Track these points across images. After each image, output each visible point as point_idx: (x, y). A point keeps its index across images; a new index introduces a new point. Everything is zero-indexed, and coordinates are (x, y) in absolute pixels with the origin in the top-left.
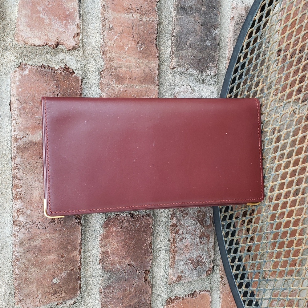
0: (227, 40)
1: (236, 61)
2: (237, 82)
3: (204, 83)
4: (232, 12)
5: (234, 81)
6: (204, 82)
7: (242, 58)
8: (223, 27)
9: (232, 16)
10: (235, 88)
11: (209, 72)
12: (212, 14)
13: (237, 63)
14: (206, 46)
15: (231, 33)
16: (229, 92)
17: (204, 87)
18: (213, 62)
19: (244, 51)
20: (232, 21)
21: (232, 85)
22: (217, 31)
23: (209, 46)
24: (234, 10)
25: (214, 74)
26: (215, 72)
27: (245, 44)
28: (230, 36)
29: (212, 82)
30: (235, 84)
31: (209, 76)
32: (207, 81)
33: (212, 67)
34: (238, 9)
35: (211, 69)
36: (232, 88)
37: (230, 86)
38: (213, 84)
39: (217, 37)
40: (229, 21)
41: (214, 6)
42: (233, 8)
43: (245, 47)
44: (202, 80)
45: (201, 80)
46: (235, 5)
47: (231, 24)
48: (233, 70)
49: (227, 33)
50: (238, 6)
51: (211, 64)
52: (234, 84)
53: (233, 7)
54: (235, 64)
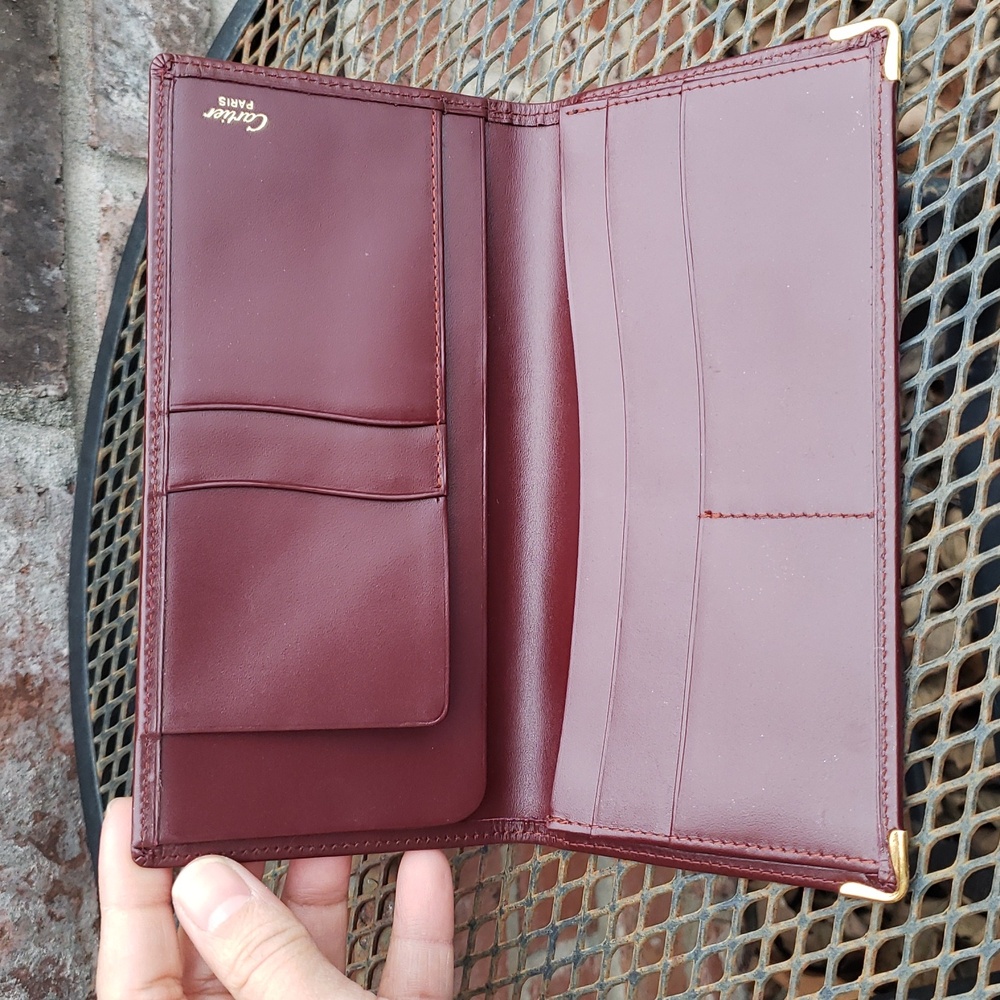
0: (94, 298)
1: (114, 353)
2: (122, 410)
3: (27, 419)
4: (103, 219)
5: (113, 408)
6: (27, 416)
7: (129, 343)
8: (78, 262)
9: (103, 232)
10: (118, 426)
11: (40, 388)
12: (38, 224)
13: (117, 359)
14: (26, 314)
15: (103, 279)
16: (102, 441)
17: (29, 431)
18: (53, 360)
19: (131, 322)
20: (106, 246)
21: (108, 421)
22: (56, 271)
23: (34, 315)
24: (109, 213)
25: (59, 393)
26: (61, 387)
27: (133, 301)
28: (102, 287)
29: (57, 416)
30: (117, 417)
31: (42, 400)
32: (38, 413)
33: (50, 373)
34: (119, 213)
35: (48, 381)
36: (111, 430)
37: (104, 425)
38: (58, 424)
39: (59, 290)
40: (96, 246)
41: (43, 202)
42: (104, 210)
43: (133, 311)
44: (23, 412)
45: (16, 410)
46: (110, 201)
47: (100, 254)
48: (109, 378)
49: (91, 279)
50: (119, 205)
51: (46, 366)
52: (113, 418)
53: (104, 206)
54: (112, 360)
